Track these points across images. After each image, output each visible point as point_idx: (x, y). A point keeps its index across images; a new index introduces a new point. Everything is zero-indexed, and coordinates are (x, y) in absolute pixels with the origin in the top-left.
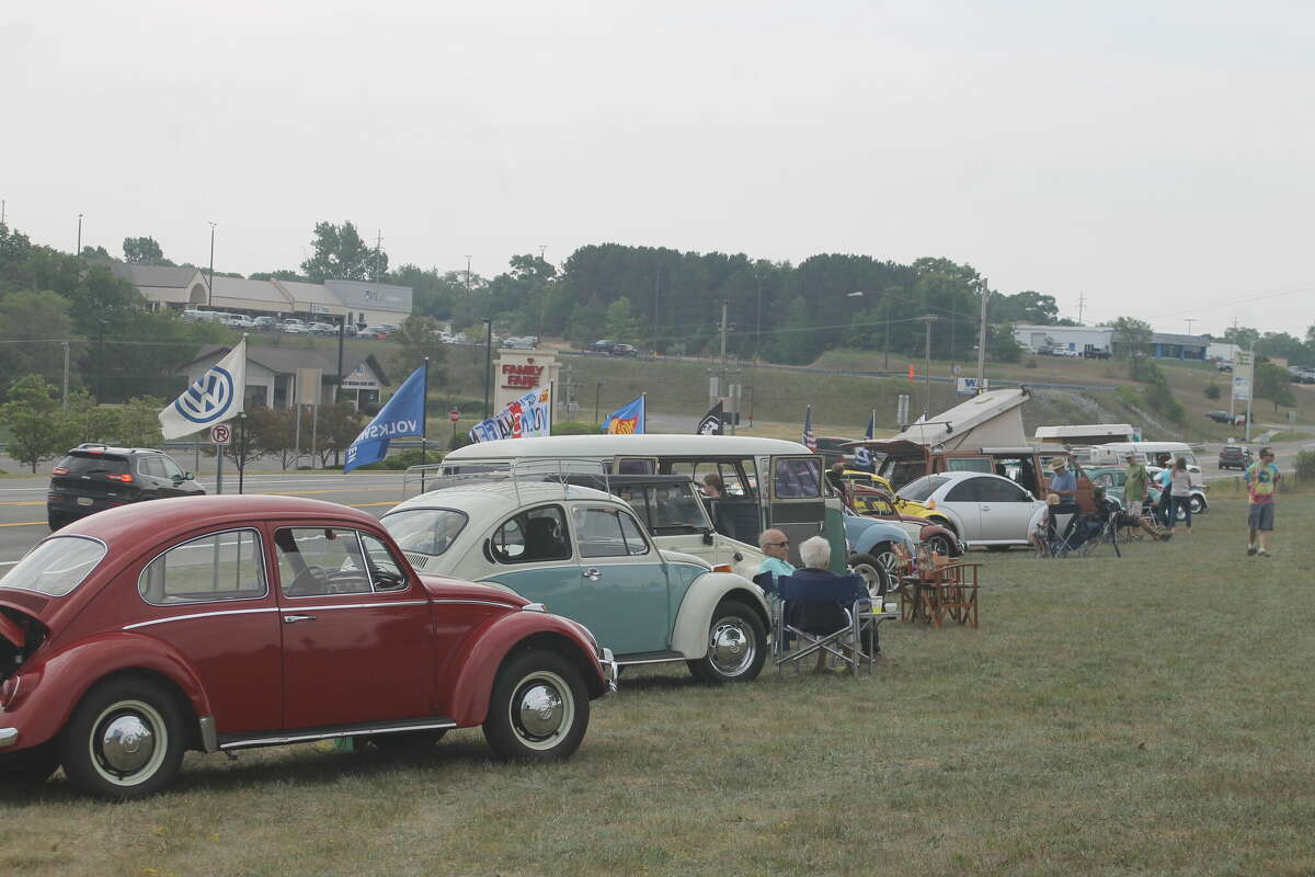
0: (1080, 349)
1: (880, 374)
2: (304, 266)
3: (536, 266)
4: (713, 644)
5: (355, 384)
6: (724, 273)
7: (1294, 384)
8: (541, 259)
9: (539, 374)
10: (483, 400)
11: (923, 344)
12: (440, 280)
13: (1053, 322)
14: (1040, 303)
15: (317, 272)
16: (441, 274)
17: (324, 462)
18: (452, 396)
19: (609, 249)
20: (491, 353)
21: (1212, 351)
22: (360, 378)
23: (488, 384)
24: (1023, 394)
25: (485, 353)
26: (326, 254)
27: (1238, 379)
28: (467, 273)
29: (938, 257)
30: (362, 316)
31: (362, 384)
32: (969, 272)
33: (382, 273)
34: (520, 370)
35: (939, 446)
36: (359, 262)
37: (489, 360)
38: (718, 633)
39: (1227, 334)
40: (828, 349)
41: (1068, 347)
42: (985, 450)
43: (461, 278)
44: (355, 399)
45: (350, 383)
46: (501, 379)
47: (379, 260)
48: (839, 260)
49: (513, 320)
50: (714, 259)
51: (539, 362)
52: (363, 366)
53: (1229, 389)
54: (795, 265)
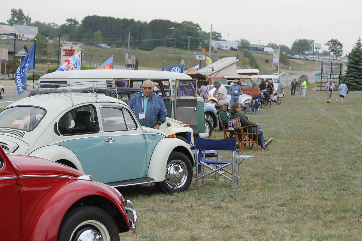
0: (229, 48)
1: (173, 54)
2: (7, 21)
3: (73, 22)
4: (167, 173)
5: (20, 54)
6: (127, 24)
7: (289, 59)
8: (75, 20)
9: (74, 52)
10: (57, 60)
11: (187, 45)
12: (46, 25)
13: (221, 40)
14: (217, 35)
15: (11, 23)
16: (46, 24)
17: (9, 77)
18: (48, 58)
19: (94, 17)
20: (60, 46)
21: (266, 49)
22: (22, 53)
23: (59, 54)
24: (237, 59)
25: (58, 46)
26: (14, 17)
27: (274, 57)
28: (54, 23)
29: (189, 21)
30: (23, 35)
31: (23, 54)
32: (197, 26)
33: (30, 23)
34: (68, 51)
35: (210, 75)
36: (23, 20)
37: (59, 48)
38: (170, 167)
39: (268, 45)
40: (157, 46)
41: (225, 47)
42: (225, 77)
43: (52, 25)
44: (20, 58)
45: (19, 54)
46: (63, 53)
47: (28, 20)
48: (161, 21)
49: (66, 37)
50: (125, 21)
51: (74, 48)
52: (23, 49)
53: (272, 60)
54: (148, 22)
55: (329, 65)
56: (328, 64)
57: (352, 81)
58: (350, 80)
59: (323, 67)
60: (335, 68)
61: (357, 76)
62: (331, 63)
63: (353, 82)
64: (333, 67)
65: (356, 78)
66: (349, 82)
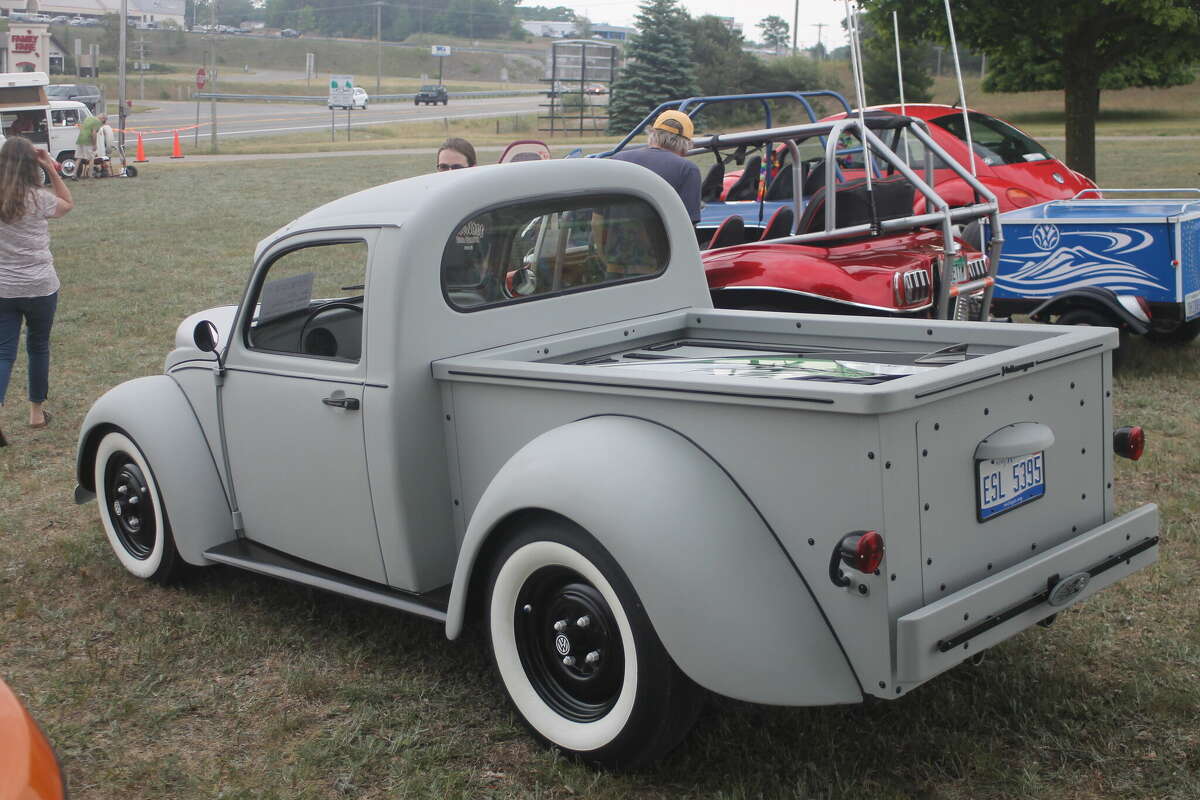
55: (577, 54)
56: (574, 51)
57: (635, 99)
58: (629, 98)
59: (559, 60)
60: (594, 62)
61: (652, 84)
62: (584, 48)
63: (638, 104)
64: (589, 58)
65: (649, 90)
66: (626, 104)
